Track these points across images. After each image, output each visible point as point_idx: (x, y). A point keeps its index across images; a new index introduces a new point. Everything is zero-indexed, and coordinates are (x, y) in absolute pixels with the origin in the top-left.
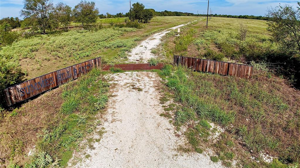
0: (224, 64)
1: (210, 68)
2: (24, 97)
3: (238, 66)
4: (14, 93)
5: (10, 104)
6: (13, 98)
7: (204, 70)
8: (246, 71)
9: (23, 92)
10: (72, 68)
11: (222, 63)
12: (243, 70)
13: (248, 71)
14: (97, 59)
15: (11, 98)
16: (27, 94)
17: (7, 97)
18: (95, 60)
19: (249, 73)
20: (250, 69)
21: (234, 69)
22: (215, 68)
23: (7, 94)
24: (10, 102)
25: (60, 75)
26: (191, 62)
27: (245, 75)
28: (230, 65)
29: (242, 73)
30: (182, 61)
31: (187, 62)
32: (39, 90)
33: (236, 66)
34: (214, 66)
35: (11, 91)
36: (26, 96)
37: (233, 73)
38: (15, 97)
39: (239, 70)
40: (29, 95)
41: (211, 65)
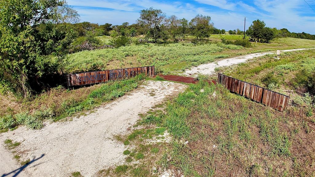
0: (259, 89)
1: (246, 92)
2: (80, 83)
3: (272, 94)
4: (73, 79)
5: (70, 85)
6: (72, 82)
7: (241, 94)
8: (280, 101)
9: (80, 79)
10: (124, 70)
11: (257, 88)
12: (277, 100)
13: (282, 101)
14: (150, 68)
15: (70, 82)
16: (83, 82)
17: (68, 80)
18: (148, 68)
19: (283, 105)
20: (284, 100)
21: (268, 96)
22: (250, 93)
23: (68, 78)
24: (69, 83)
25: (112, 74)
26: (231, 83)
27: (279, 106)
28: (264, 91)
29: (275, 103)
30: (224, 80)
31: (227, 82)
32: (93, 81)
33: (270, 92)
34: (250, 90)
35: (71, 77)
36: (82, 83)
37: (267, 102)
38: (74, 81)
39: (272, 98)
40: (84, 82)
41: (247, 88)
